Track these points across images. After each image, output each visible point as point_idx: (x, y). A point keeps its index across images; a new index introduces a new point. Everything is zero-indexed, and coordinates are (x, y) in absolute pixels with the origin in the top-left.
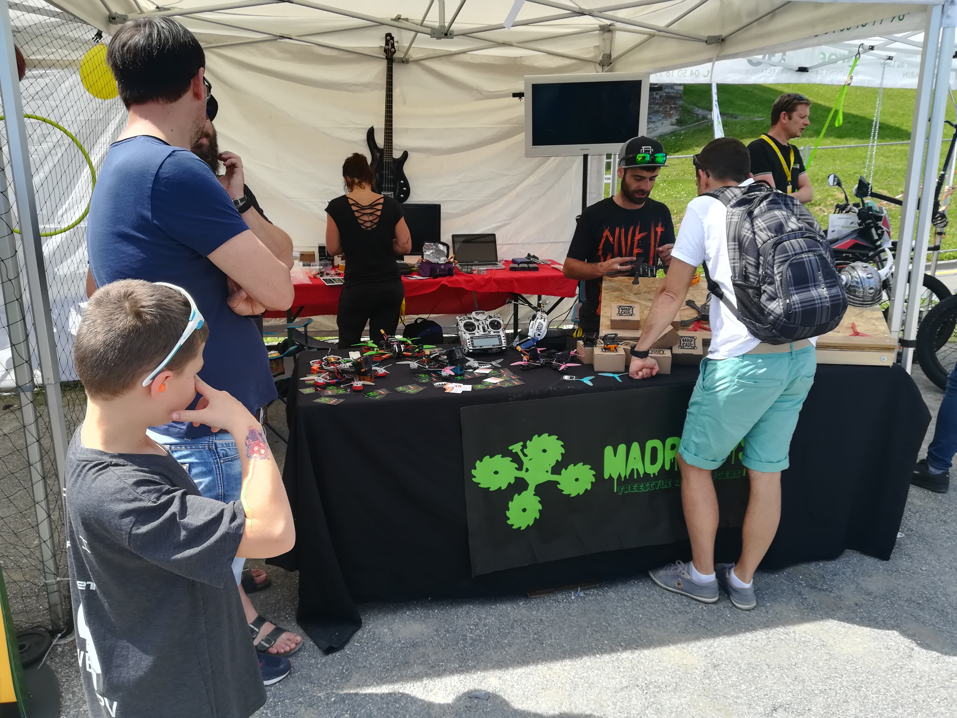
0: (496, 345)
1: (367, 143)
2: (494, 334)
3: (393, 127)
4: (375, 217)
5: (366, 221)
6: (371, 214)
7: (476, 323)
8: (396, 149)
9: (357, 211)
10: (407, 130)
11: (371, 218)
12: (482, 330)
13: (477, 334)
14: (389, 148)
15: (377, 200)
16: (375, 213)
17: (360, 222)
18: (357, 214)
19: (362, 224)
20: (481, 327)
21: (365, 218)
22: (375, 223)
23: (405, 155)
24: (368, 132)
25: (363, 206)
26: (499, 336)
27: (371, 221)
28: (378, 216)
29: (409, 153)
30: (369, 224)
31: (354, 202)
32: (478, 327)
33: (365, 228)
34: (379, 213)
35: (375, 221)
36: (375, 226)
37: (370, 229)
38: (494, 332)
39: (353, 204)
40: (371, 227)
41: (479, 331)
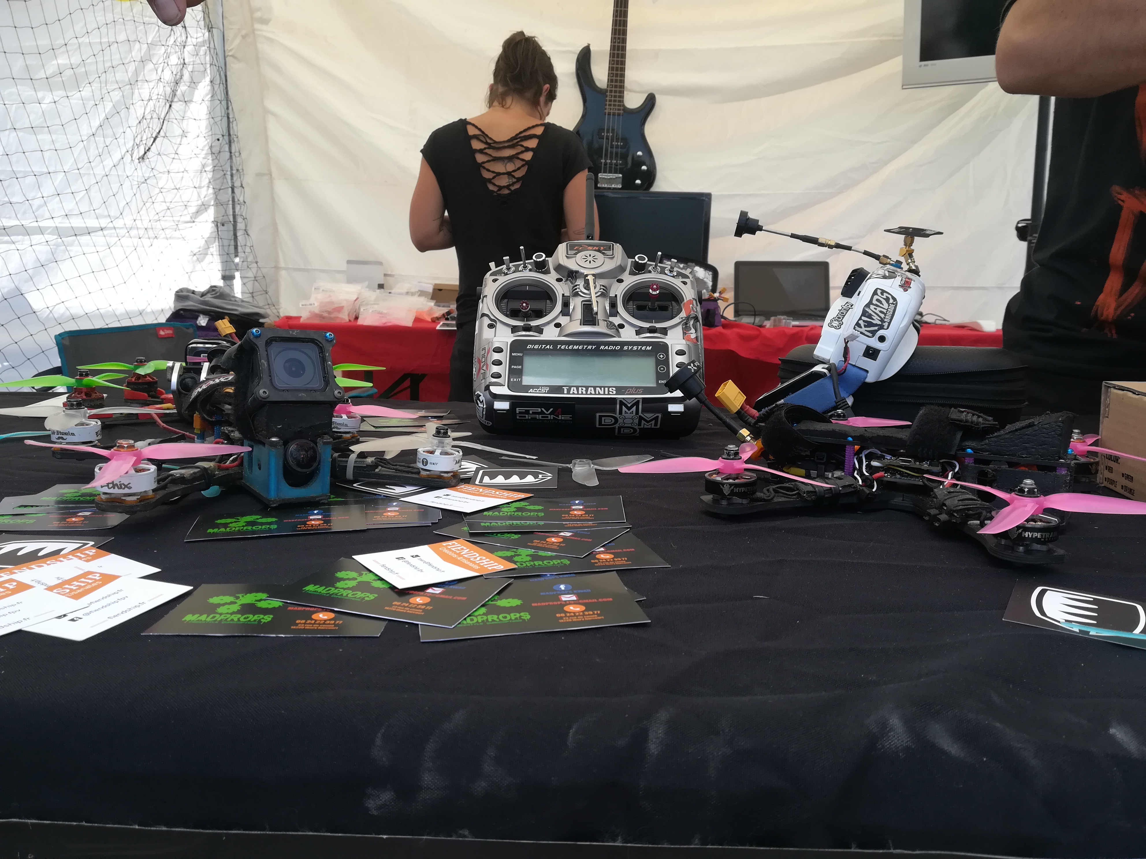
0: (637, 390)
1: (575, 80)
2: (637, 339)
3: (628, 48)
4: (519, 164)
5: (499, 174)
6: (511, 159)
7: (561, 289)
8: (631, 91)
9: (481, 151)
10: (656, 54)
11: (510, 167)
12: (578, 314)
13: (550, 334)
14: (616, 86)
15: (529, 128)
16: (521, 156)
17: (487, 175)
18: (480, 158)
19: (490, 181)
20: (576, 304)
21: (499, 167)
22: (518, 180)
23: (650, 102)
24: (578, 60)
25: (495, 142)
26: (664, 348)
27: (509, 174)
28: (527, 163)
29: (656, 96)
30: (504, 181)
31: (477, 132)
32: (566, 304)
33: (495, 189)
34: (528, 156)
35: (519, 174)
36: (517, 186)
37: (506, 192)
38: (639, 331)
39: (475, 137)
40: (508, 187)
41: (563, 320)
